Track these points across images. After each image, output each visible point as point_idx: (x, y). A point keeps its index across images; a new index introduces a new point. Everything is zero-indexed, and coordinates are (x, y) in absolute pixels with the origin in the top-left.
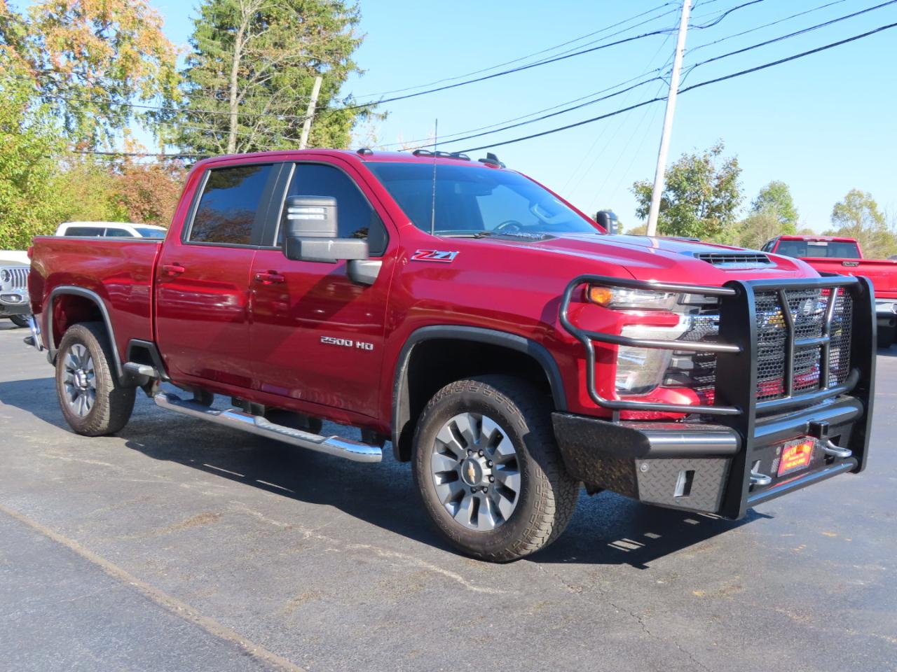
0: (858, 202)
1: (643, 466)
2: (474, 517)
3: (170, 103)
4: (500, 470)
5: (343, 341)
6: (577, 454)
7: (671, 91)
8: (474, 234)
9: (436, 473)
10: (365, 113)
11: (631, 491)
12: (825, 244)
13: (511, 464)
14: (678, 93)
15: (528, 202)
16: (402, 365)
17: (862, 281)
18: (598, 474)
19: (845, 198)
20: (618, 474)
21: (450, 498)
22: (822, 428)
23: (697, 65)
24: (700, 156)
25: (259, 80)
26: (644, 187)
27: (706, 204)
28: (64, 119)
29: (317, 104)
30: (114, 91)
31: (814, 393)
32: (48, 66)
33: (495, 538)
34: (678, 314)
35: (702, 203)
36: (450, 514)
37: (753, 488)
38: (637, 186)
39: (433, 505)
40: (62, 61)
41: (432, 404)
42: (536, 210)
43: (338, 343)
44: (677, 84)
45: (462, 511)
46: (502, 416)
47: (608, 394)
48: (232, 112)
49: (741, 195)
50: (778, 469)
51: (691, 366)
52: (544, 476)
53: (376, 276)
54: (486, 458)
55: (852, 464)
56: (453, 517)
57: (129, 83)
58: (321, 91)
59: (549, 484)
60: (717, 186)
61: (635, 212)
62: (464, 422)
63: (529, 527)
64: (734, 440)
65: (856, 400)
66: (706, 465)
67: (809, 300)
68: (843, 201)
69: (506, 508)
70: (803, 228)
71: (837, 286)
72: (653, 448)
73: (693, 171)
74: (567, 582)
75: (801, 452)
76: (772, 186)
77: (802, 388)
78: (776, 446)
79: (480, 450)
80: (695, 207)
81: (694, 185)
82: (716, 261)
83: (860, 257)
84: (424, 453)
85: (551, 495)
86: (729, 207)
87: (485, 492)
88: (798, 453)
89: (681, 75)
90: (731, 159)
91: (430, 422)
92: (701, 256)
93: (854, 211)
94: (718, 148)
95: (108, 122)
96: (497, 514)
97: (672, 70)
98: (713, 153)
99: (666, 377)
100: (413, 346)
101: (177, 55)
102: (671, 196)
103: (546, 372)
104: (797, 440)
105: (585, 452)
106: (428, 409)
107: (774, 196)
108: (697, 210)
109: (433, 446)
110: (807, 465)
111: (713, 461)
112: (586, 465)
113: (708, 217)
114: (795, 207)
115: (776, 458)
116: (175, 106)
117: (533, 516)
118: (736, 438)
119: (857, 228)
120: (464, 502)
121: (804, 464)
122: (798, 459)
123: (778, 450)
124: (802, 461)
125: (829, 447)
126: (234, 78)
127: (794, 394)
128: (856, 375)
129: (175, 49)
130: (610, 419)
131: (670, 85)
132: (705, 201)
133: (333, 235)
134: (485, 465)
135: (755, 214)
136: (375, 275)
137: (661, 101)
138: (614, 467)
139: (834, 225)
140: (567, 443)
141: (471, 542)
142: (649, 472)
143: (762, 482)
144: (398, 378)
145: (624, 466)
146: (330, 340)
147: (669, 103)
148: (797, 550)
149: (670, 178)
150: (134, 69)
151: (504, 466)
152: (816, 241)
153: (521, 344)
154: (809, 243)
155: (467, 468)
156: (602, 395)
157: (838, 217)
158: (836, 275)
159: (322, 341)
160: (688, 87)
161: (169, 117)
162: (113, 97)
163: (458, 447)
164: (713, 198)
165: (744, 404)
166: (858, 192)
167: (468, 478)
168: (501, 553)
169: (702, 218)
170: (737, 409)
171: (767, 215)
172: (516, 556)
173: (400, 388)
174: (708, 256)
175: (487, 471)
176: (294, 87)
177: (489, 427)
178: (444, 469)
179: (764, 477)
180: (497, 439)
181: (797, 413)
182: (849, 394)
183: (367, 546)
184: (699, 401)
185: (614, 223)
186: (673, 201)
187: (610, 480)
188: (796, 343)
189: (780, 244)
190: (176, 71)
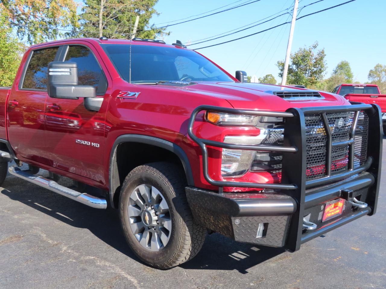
0: (380, 70)
1: (237, 221)
2: (149, 243)
3: (75, 29)
4: (161, 217)
5: (86, 142)
6: (199, 212)
7: (293, 19)
8: (155, 83)
9: (130, 217)
10: (159, 32)
11: (230, 235)
12: (363, 88)
13: (167, 215)
14: (296, 20)
15: (198, 66)
16: (112, 156)
17: (374, 107)
18: (211, 224)
19: (375, 67)
20: (222, 225)
21: (138, 231)
22: (349, 194)
23: (305, 6)
24: (307, 49)
25: (112, 17)
26: (282, 63)
27: (310, 71)
28: (27, 36)
29: (138, 28)
30: (50, 23)
31: (345, 172)
32: (20, 12)
33: (159, 256)
34: (259, 128)
35: (308, 70)
36: (138, 240)
37: (305, 231)
38: (279, 63)
39: (129, 235)
40: (26, 10)
41: (127, 179)
42: (202, 70)
43: (84, 143)
44: (296, 16)
45: (143, 239)
46: (161, 187)
47: (216, 177)
48: (100, 32)
49: (326, 66)
50: (322, 218)
51: (268, 159)
52: (184, 223)
53: (100, 107)
54: (155, 210)
55: (368, 211)
56: (139, 242)
57: (56, 19)
58: (140, 22)
59: (187, 228)
60: (315, 63)
61: (278, 74)
62: (143, 189)
63: (176, 252)
64: (292, 204)
65: (370, 174)
66: (275, 219)
67: (341, 119)
68: (373, 69)
69: (165, 239)
70: (355, 81)
71: (359, 110)
72: (241, 211)
73: (304, 56)
74: (197, 284)
75: (337, 207)
76: (342, 63)
77: (336, 170)
78: (321, 205)
79: (152, 206)
80: (305, 72)
81: (305, 62)
82: (286, 96)
83: (379, 94)
84: (124, 205)
85: (188, 233)
86: (320, 71)
87: (155, 229)
88: (335, 207)
89: (298, 11)
90: (321, 50)
91: (126, 189)
92: (277, 93)
93: (378, 73)
94: (315, 45)
95: (47, 37)
96: (161, 242)
97: (293, 9)
98: (313, 48)
99: (253, 166)
100: (117, 145)
101: (77, 7)
102: (294, 67)
103: (183, 162)
104: (334, 200)
105: (204, 211)
106: (125, 181)
107: (343, 67)
108: (306, 73)
109: (128, 202)
110: (341, 214)
111: (279, 217)
112: (205, 218)
113: (311, 76)
114: (352, 72)
115: (321, 211)
116: (77, 30)
117: (178, 246)
118: (293, 203)
119: (379, 81)
120: (144, 234)
121: (339, 213)
122: (335, 211)
123: (322, 207)
124: (338, 211)
125: (354, 202)
126: (101, 17)
127: (332, 174)
128: (370, 161)
129: (76, 4)
130: (217, 192)
131: (292, 16)
132: (309, 69)
133: (75, 84)
134: (154, 214)
135: (334, 75)
136: (100, 105)
137: (289, 23)
138: (220, 221)
139: (369, 80)
140: (194, 205)
141: (148, 258)
142: (239, 224)
143: (311, 228)
144: (111, 163)
145: (225, 220)
146: (80, 141)
147: (292, 24)
148: (335, 260)
149: (294, 59)
150: (57, 13)
151: (164, 215)
152: (358, 86)
153: (169, 146)
154: (355, 87)
155: (145, 215)
156: (213, 178)
157: (371, 76)
158: (360, 104)
159: (77, 142)
160: (301, 17)
161: (75, 35)
162: (50, 26)
163: (141, 203)
164: (313, 68)
165: (298, 183)
166: (380, 65)
167: (145, 221)
168: (162, 265)
169: (308, 77)
170: (294, 186)
171: (339, 76)
172: (170, 267)
173: (112, 169)
174: (282, 93)
175: (156, 218)
176: (128, 21)
177: (155, 193)
178: (133, 215)
179: (313, 225)
180: (159, 200)
181: (334, 185)
182: (367, 171)
183: (93, 258)
184: (273, 180)
185: (245, 77)
186: (295, 70)
187: (218, 228)
188: (333, 145)
189: (341, 88)
190: (77, 14)
